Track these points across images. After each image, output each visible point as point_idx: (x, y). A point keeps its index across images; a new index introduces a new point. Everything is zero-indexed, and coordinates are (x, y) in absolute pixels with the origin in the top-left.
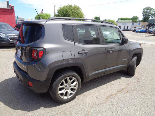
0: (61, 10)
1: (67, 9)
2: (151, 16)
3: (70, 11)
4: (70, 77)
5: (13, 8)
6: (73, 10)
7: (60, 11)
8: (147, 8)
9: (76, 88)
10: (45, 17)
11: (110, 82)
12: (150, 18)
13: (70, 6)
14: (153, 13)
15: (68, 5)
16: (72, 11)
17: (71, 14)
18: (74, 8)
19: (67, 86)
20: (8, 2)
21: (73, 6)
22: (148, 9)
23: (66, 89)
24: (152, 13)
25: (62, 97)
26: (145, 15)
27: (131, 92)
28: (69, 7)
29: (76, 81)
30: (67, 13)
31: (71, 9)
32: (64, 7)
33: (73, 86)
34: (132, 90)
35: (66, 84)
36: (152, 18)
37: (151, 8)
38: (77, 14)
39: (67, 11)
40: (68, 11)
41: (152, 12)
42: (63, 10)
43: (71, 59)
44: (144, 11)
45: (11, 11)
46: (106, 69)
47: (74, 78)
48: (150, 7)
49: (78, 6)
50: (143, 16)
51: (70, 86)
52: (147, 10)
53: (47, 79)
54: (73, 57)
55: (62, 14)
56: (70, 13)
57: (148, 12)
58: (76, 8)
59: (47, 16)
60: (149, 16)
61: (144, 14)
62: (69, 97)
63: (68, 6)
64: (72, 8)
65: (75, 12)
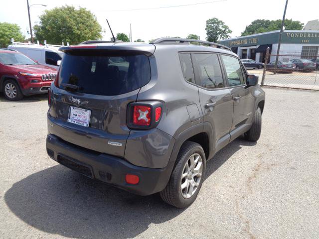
0: (49, 16)
1: (65, 16)
2: (221, 35)
3: (72, 20)
6: (78, 18)
7: (48, 20)
8: (212, 20)
9: (201, 174)
10: (6, 32)
12: (219, 40)
13: (69, 8)
14: (223, 29)
15: (64, 6)
16: (75, 19)
17: (75, 27)
18: (79, 14)
21: (77, 8)
22: (214, 21)
23: (189, 179)
24: (221, 30)
25: (185, 196)
26: (211, 32)
27: (274, 167)
28: (67, 12)
29: (201, 161)
30: (65, 24)
31: (74, 16)
32: (57, 11)
33: (197, 171)
34: (272, 165)
36: (222, 40)
37: (219, 20)
38: (87, 26)
39: (64, 20)
40: (68, 20)
41: (221, 28)
42: (54, 17)
43: (199, 119)
44: (207, 26)
46: (231, 134)
47: (199, 156)
48: (217, 18)
49: (87, 10)
50: (207, 34)
51: (193, 173)
52: (213, 23)
55: (53, 25)
56: (71, 24)
57: (215, 27)
58: (84, 15)
59: (10, 28)
60: (217, 34)
61: (208, 32)
62: (193, 193)
63: (64, 8)
64: (75, 14)
65: (83, 24)
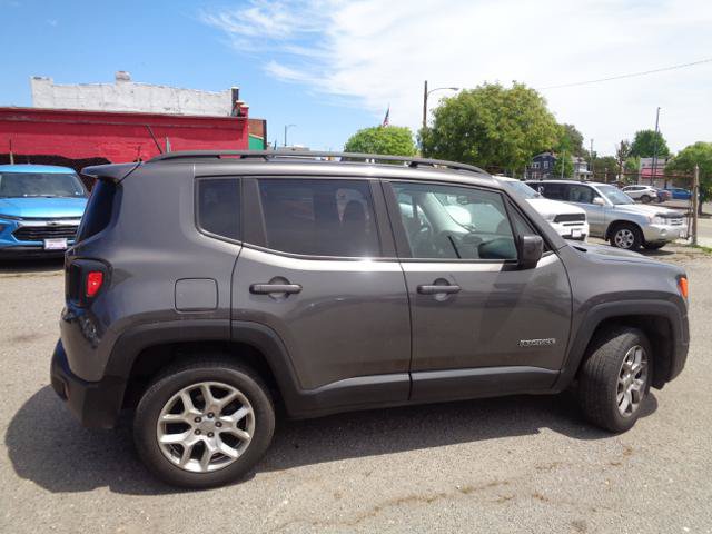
0: (448, 109)
1: (475, 104)
3: (488, 111)
4: (213, 383)
5: (244, 115)
6: (502, 108)
7: (445, 116)
9: (247, 435)
11: (457, 442)
13: (490, 89)
15: (481, 85)
16: (496, 110)
17: (492, 127)
18: (507, 99)
19: (205, 418)
20: (235, 93)
21: (507, 86)
23: (198, 432)
25: (177, 461)
28: (484, 96)
29: (247, 406)
30: (473, 123)
31: (496, 104)
32: (464, 96)
33: (230, 424)
35: (195, 411)
38: (520, 122)
39: (472, 115)
40: (480, 113)
42: (458, 109)
43: (212, 310)
45: (234, 125)
46: (417, 376)
47: (235, 392)
49: (527, 87)
51: (219, 424)
53: (108, 379)
54: (225, 304)
55: (452, 124)
56: (486, 121)
58: (517, 99)
59: (394, 136)
62: (212, 468)
63: (480, 89)
64: (496, 100)
65: (511, 117)
